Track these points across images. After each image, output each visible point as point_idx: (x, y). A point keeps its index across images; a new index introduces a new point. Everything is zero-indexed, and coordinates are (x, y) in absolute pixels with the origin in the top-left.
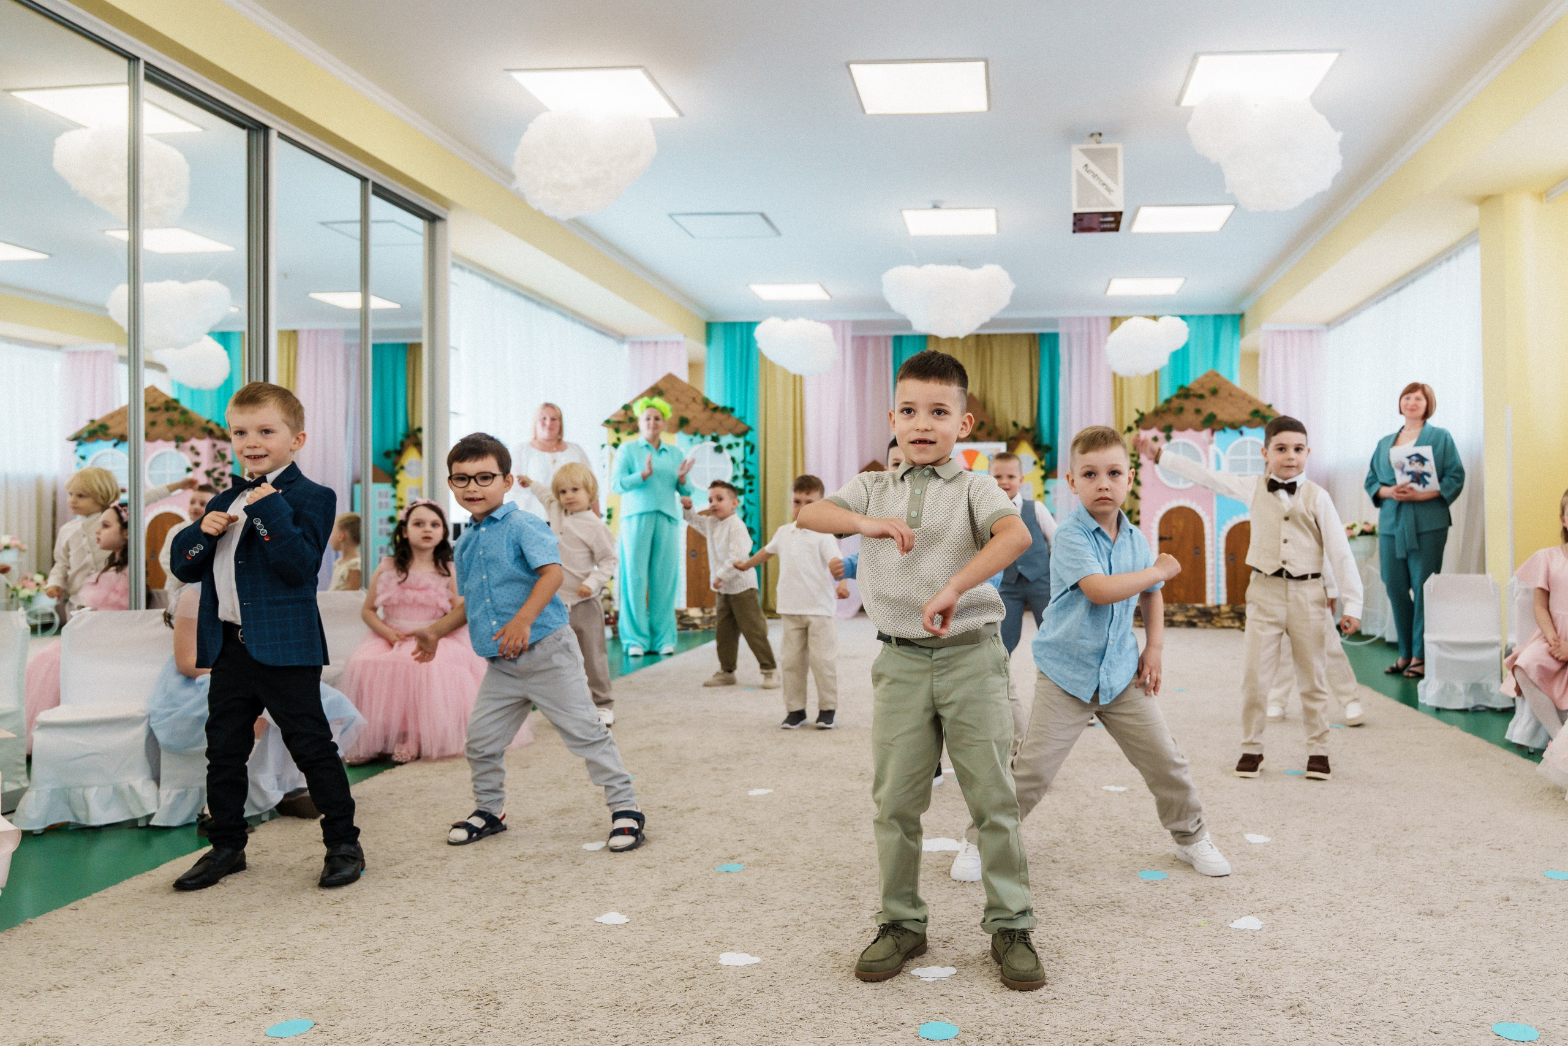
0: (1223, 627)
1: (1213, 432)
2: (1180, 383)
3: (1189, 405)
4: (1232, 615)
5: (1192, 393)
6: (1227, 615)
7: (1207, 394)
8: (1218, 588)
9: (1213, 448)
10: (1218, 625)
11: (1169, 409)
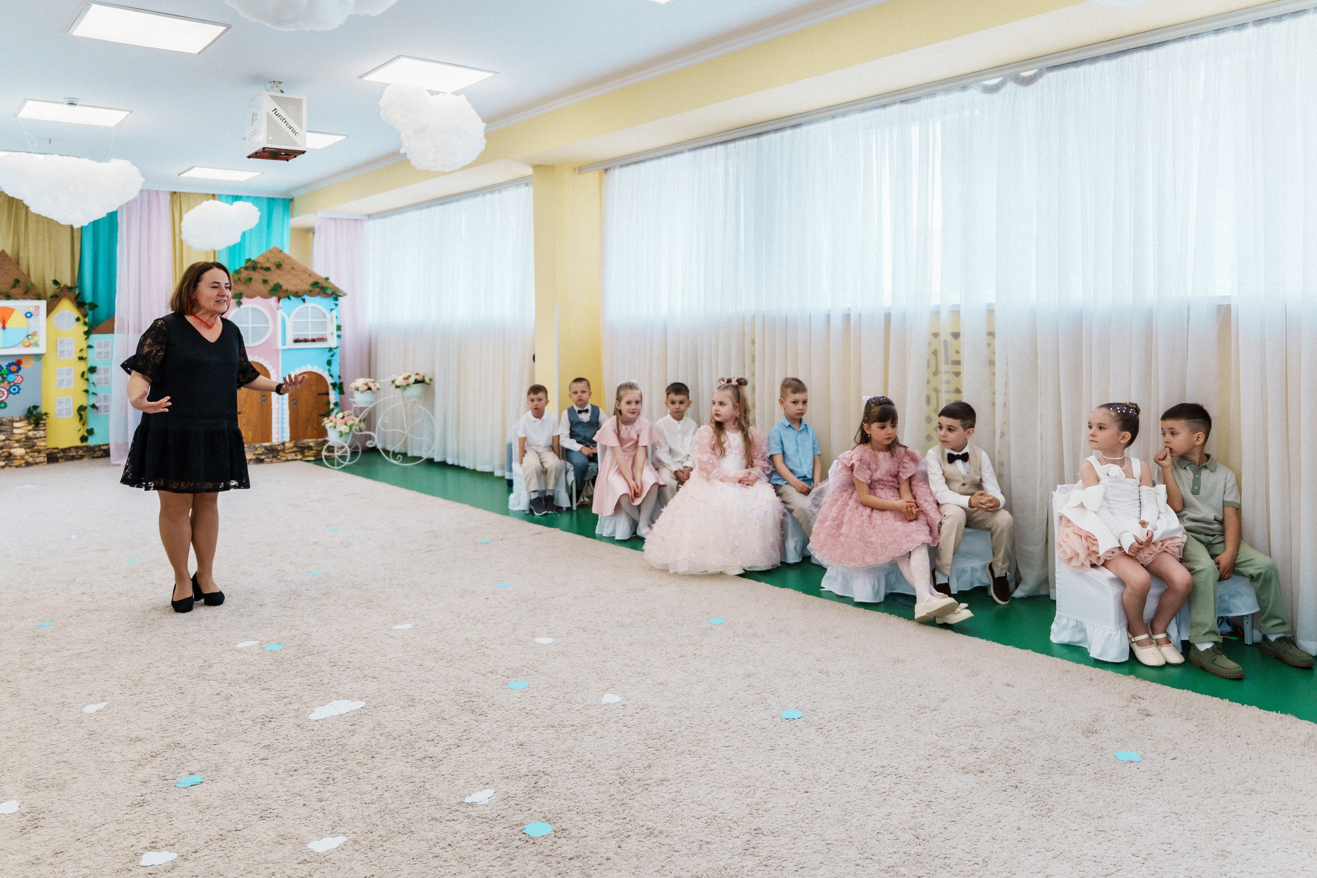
0: (288, 460)
1: (279, 300)
2: (247, 257)
3: (257, 276)
4: (295, 449)
5: (259, 266)
6: (291, 450)
7: (273, 268)
8: (283, 428)
9: (280, 313)
10: (283, 458)
11: (239, 279)
